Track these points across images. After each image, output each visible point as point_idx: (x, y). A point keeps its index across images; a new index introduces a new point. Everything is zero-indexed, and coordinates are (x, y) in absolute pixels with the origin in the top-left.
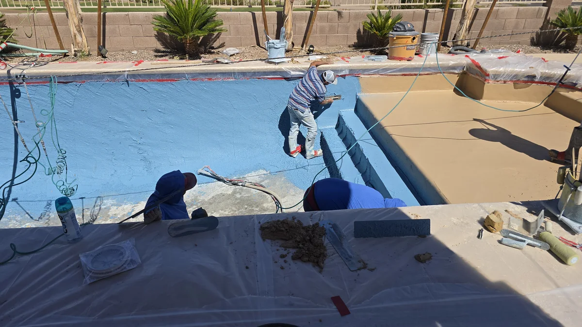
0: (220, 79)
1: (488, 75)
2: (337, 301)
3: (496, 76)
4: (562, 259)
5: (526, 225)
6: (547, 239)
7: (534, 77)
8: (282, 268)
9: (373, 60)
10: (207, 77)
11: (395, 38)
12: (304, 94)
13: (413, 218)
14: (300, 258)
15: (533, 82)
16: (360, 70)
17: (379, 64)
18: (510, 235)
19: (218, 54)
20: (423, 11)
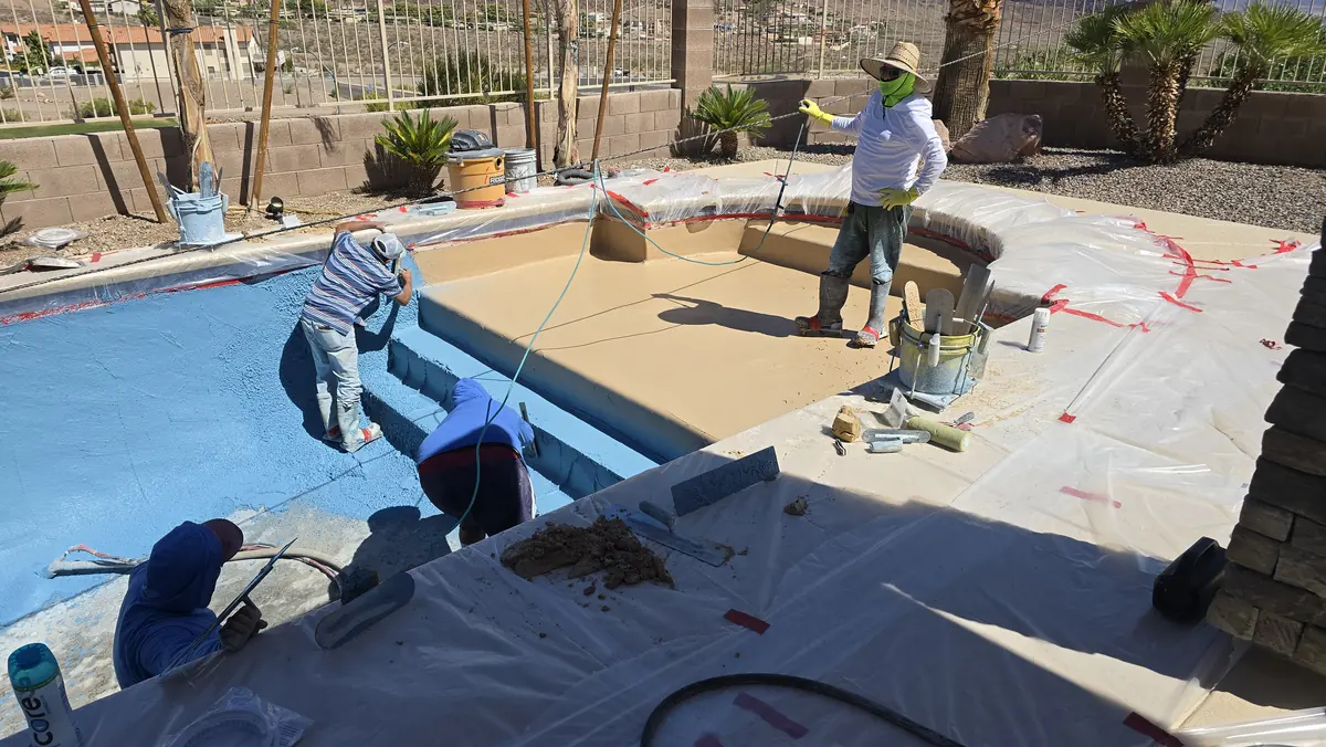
0: (59, 309)
1: (646, 215)
2: (735, 617)
3: (659, 214)
4: (951, 446)
5: (880, 417)
6: (921, 426)
7: (713, 208)
8: (605, 609)
9: (428, 213)
10: (17, 312)
11: (462, 165)
12: (343, 292)
13: (735, 457)
14: (623, 582)
15: (714, 217)
16: (410, 236)
17: (444, 220)
18: (877, 436)
19: (16, 248)
20: (485, 109)
